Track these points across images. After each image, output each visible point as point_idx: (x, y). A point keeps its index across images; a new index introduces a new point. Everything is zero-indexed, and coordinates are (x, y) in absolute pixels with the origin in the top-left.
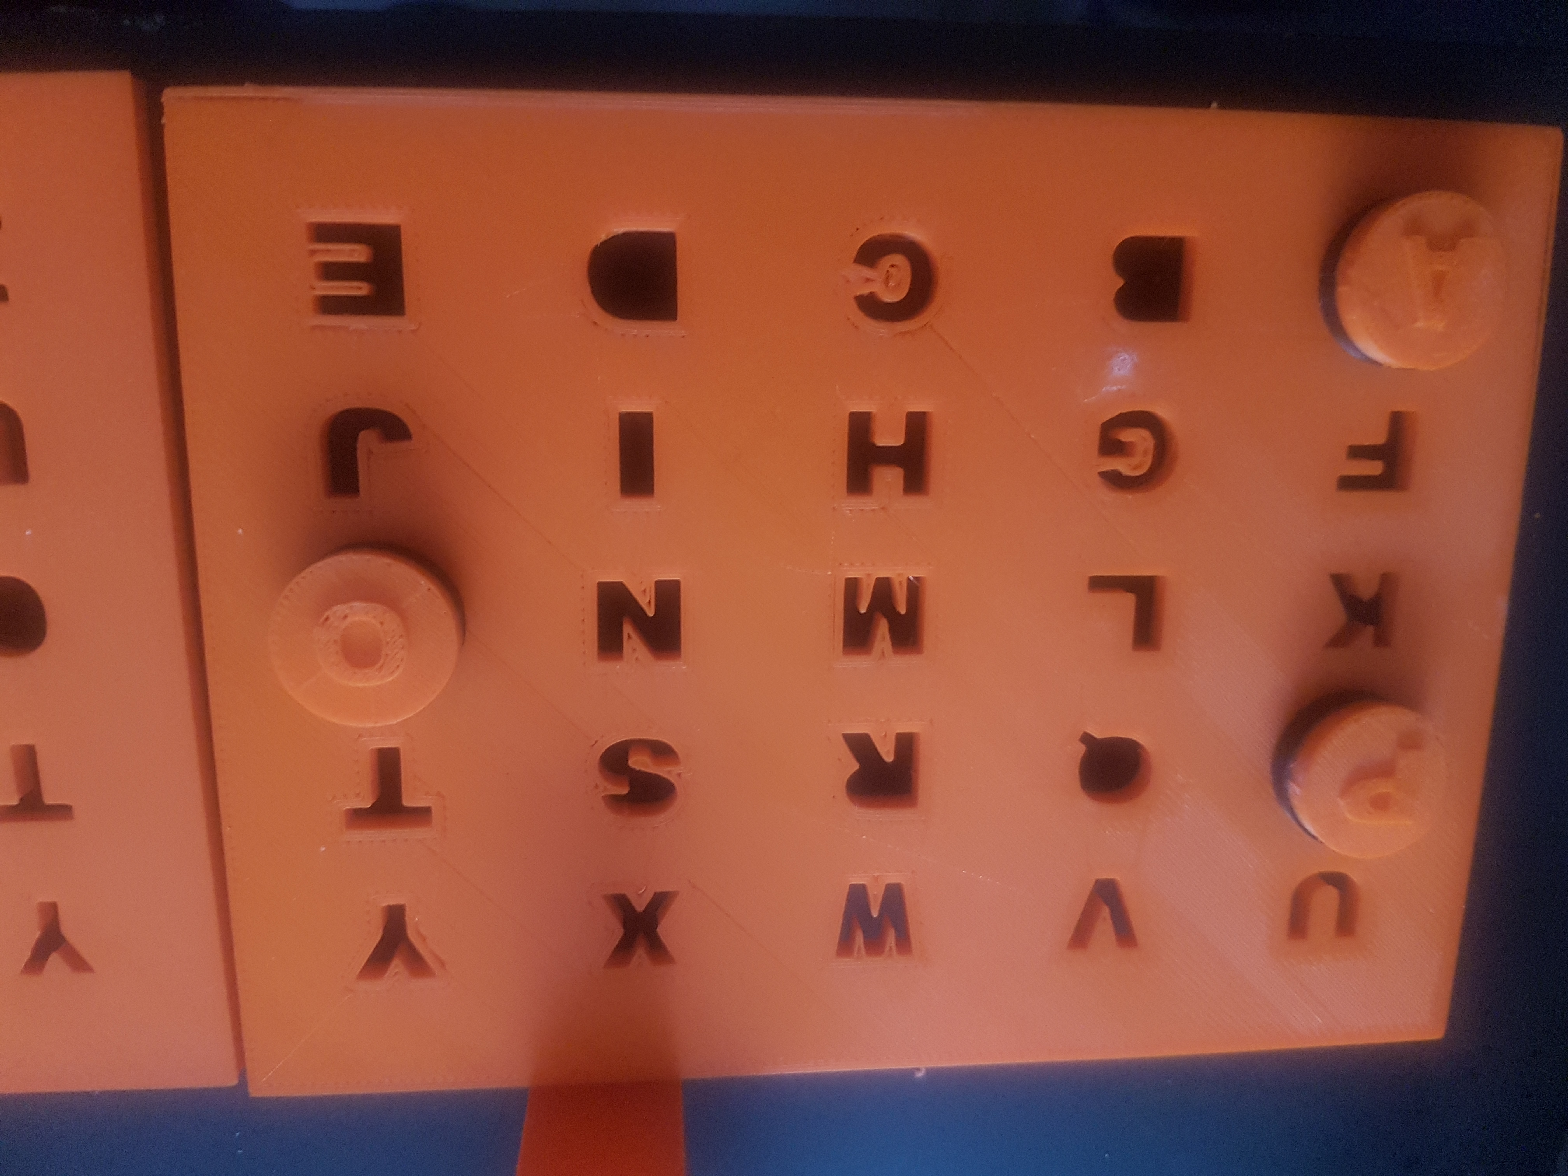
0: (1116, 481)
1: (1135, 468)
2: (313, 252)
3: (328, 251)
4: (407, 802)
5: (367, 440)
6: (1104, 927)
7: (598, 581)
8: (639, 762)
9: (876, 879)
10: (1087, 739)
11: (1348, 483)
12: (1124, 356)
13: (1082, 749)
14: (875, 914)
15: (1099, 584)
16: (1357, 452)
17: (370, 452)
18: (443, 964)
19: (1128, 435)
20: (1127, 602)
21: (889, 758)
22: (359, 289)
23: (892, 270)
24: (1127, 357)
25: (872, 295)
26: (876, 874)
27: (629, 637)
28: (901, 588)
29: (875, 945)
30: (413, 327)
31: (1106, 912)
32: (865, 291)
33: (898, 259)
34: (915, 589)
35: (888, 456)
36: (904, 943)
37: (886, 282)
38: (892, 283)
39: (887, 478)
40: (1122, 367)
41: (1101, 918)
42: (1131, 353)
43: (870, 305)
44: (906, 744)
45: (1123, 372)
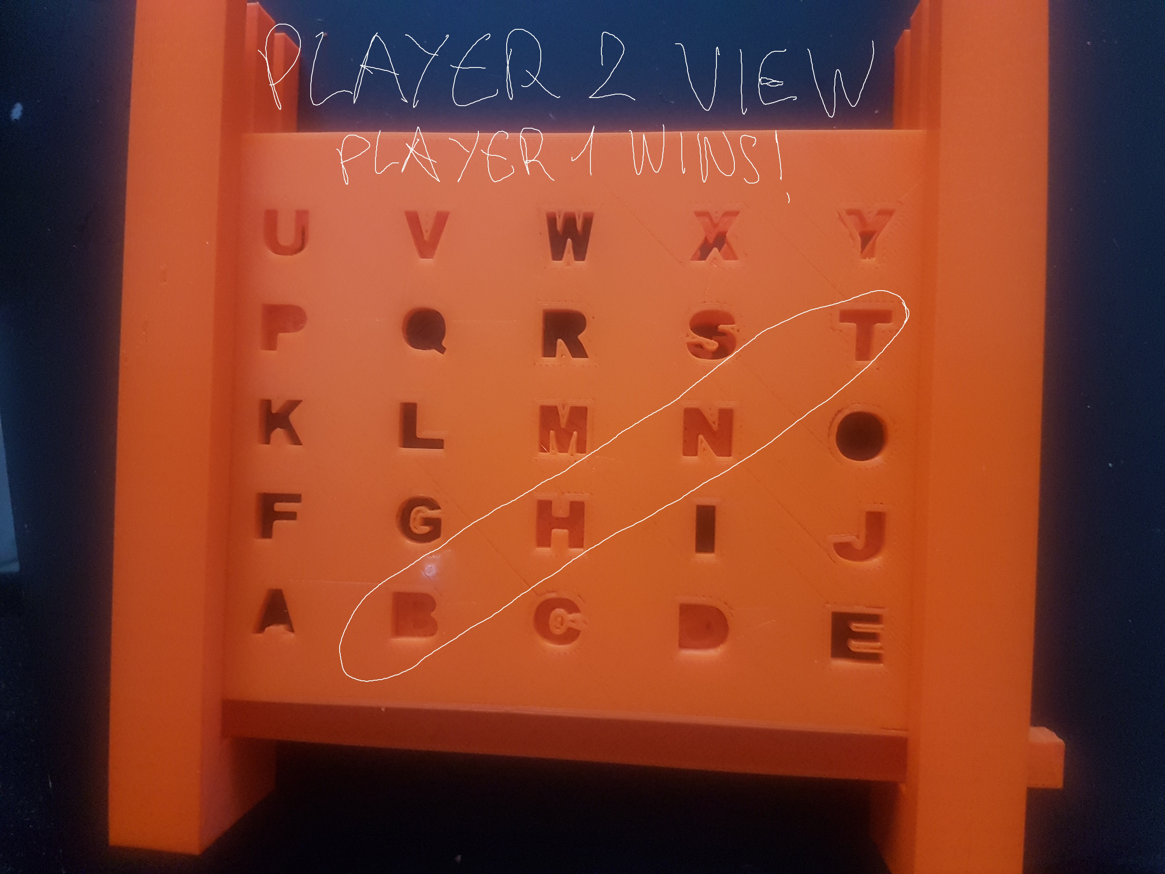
0: (432, 504)
1: (418, 511)
2: (880, 648)
3: (872, 648)
4: (854, 325)
5: (859, 544)
6: (427, 226)
7: (731, 458)
8: (712, 344)
9: (568, 264)
10: (442, 350)
11: (296, 498)
12: (430, 575)
13: (444, 343)
14: (569, 240)
15: (437, 444)
16: (291, 516)
17: (858, 537)
18: (841, 219)
19: (426, 529)
20: (422, 433)
21: (560, 341)
22: (856, 627)
23: (559, 625)
24: (428, 574)
25: (570, 612)
26: (568, 267)
27: (714, 423)
28: (553, 447)
29: (570, 220)
30: (828, 605)
31: (426, 236)
32: (575, 615)
33: (558, 632)
34: (544, 446)
35: (561, 523)
36: (552, 220)
37: (563, 619)
38: (560, 619)
39: (561, 511)
40: (431, 570)
41: (429, 233)
42: (426, 577)
43: (572, 607)
44: (549, 350)
45: (430, 566)
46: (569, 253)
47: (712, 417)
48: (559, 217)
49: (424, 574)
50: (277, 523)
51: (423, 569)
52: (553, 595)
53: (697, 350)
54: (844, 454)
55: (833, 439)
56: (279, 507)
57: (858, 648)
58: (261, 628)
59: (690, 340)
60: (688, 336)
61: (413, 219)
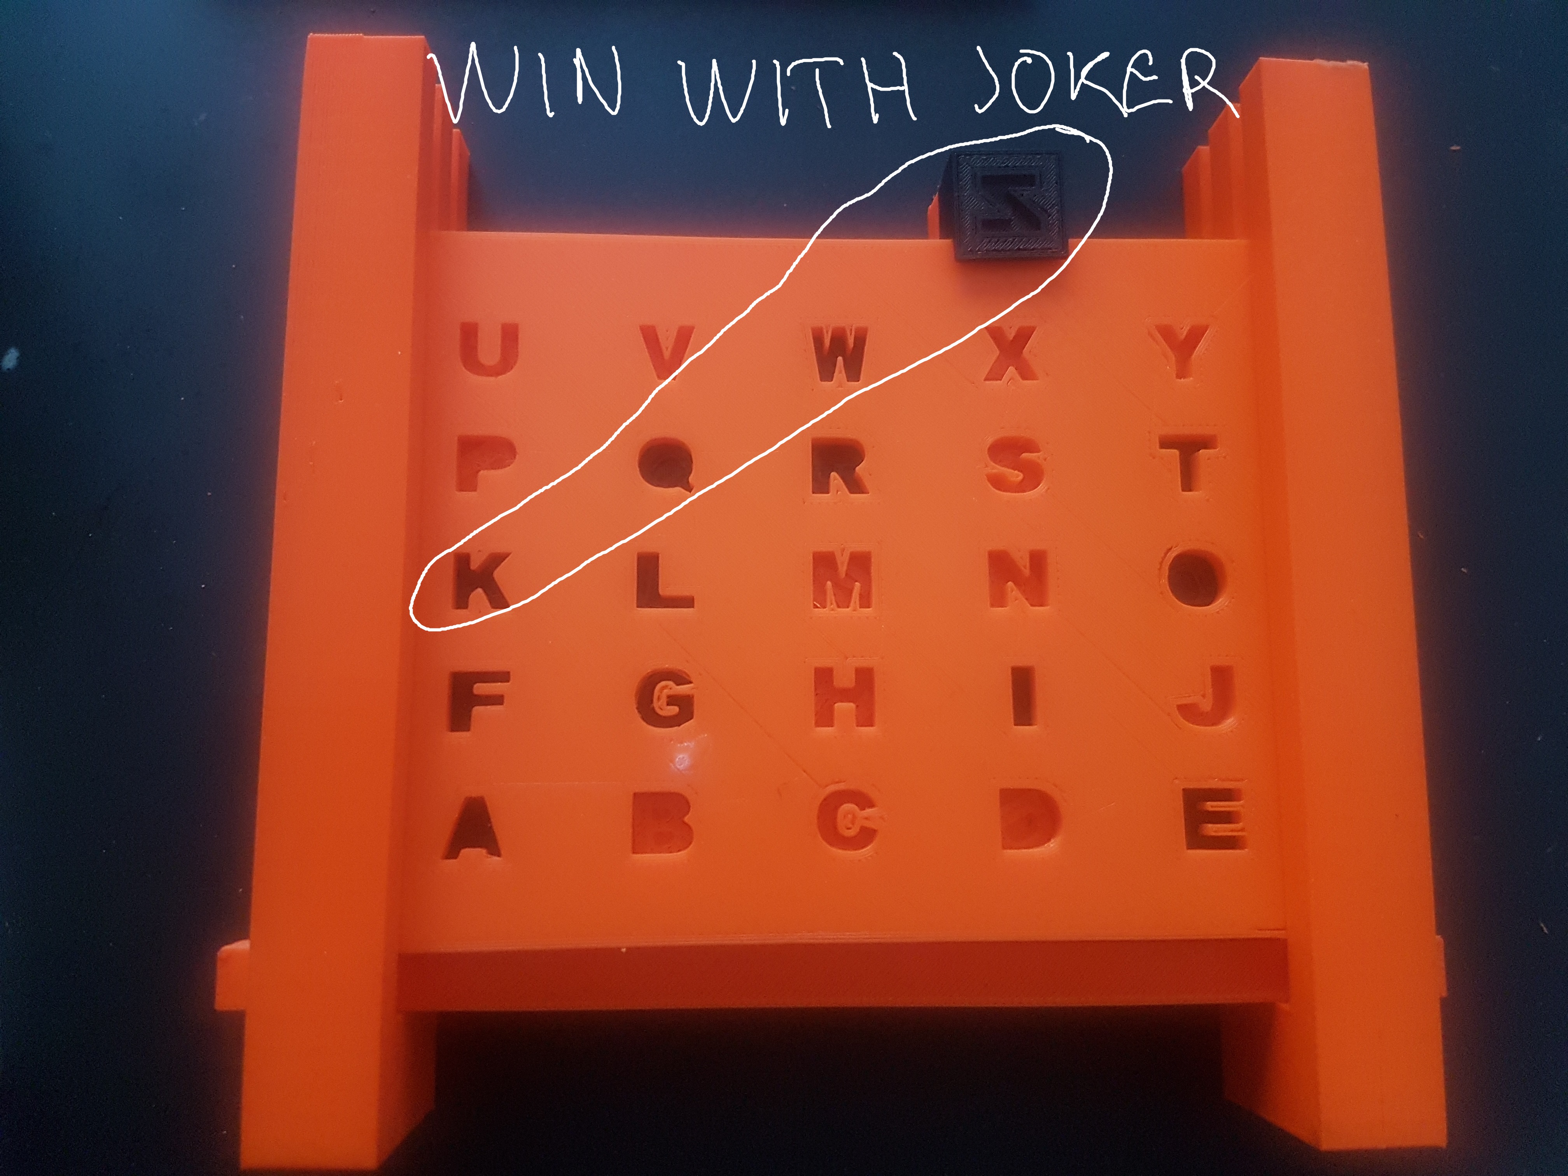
0: (680, 678)
1: (663, 688)
2: (1242, 830)
3: (1232, 831)
4: (1176, 452)
5: (1206, 705)
6: (667, 344)
8: (1016, 476)
9: (840, 385)
10: (688, 487)
11: (504, 677)
12: (681, 767)
13: (691, 479)
14: (840, 359)
15: (688, 602)
16: (497, 700)
17: (1204, 696)
18: (1150, 335)
19: (674, 710)
20: (665, 590)
21: (834, 474)
22: (1211, 806)
23: (850, 826)
24: (679, 767)
25: (862, 808)
26: (840, 389)
27: (1025, 567)
28: (831, 601)
29: (839, 336)
30: (1177, 781)
31: (667, 354)
32: (868, 811)
33: (851, 833)
34: (820, 600)
35: (845, 695)
36: (818, 339)
37: (854, 817)
38: (850, 816)
39: (845, 679)
40: (682, 760)
41: (669, 349)
42: (676, 770)
43: (863, 801)
44: (821, 485)
45: (681, 756)
46: (840, 372)
47: (1023, 562)
48: (827, 332)
49: (673, 766)
50: (478, 710)
51: (672, 761)
52: (842, 786)
53: (998, 482)
54: (1179, 600)
55: (1165, 581)
56: (481, 688)
57: (1215, 831)
58: (452, 852)
59: (989, 470)
60: (987, 466)
61: (650, 336)
